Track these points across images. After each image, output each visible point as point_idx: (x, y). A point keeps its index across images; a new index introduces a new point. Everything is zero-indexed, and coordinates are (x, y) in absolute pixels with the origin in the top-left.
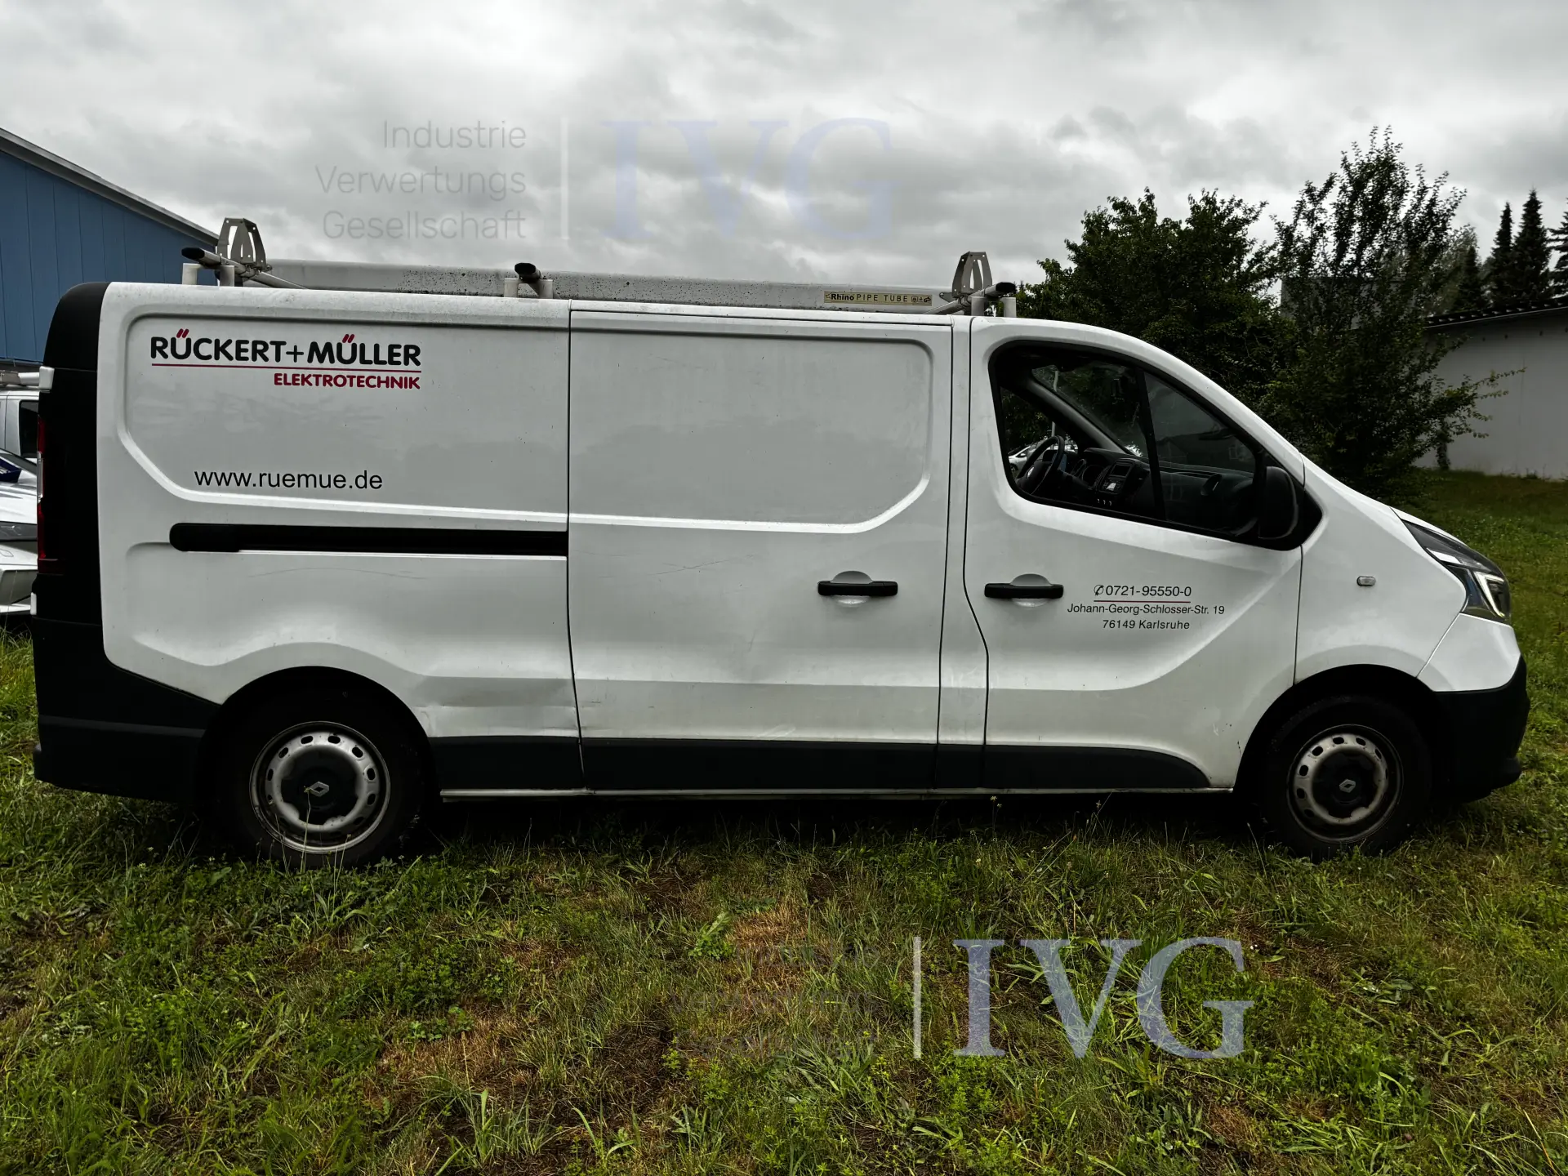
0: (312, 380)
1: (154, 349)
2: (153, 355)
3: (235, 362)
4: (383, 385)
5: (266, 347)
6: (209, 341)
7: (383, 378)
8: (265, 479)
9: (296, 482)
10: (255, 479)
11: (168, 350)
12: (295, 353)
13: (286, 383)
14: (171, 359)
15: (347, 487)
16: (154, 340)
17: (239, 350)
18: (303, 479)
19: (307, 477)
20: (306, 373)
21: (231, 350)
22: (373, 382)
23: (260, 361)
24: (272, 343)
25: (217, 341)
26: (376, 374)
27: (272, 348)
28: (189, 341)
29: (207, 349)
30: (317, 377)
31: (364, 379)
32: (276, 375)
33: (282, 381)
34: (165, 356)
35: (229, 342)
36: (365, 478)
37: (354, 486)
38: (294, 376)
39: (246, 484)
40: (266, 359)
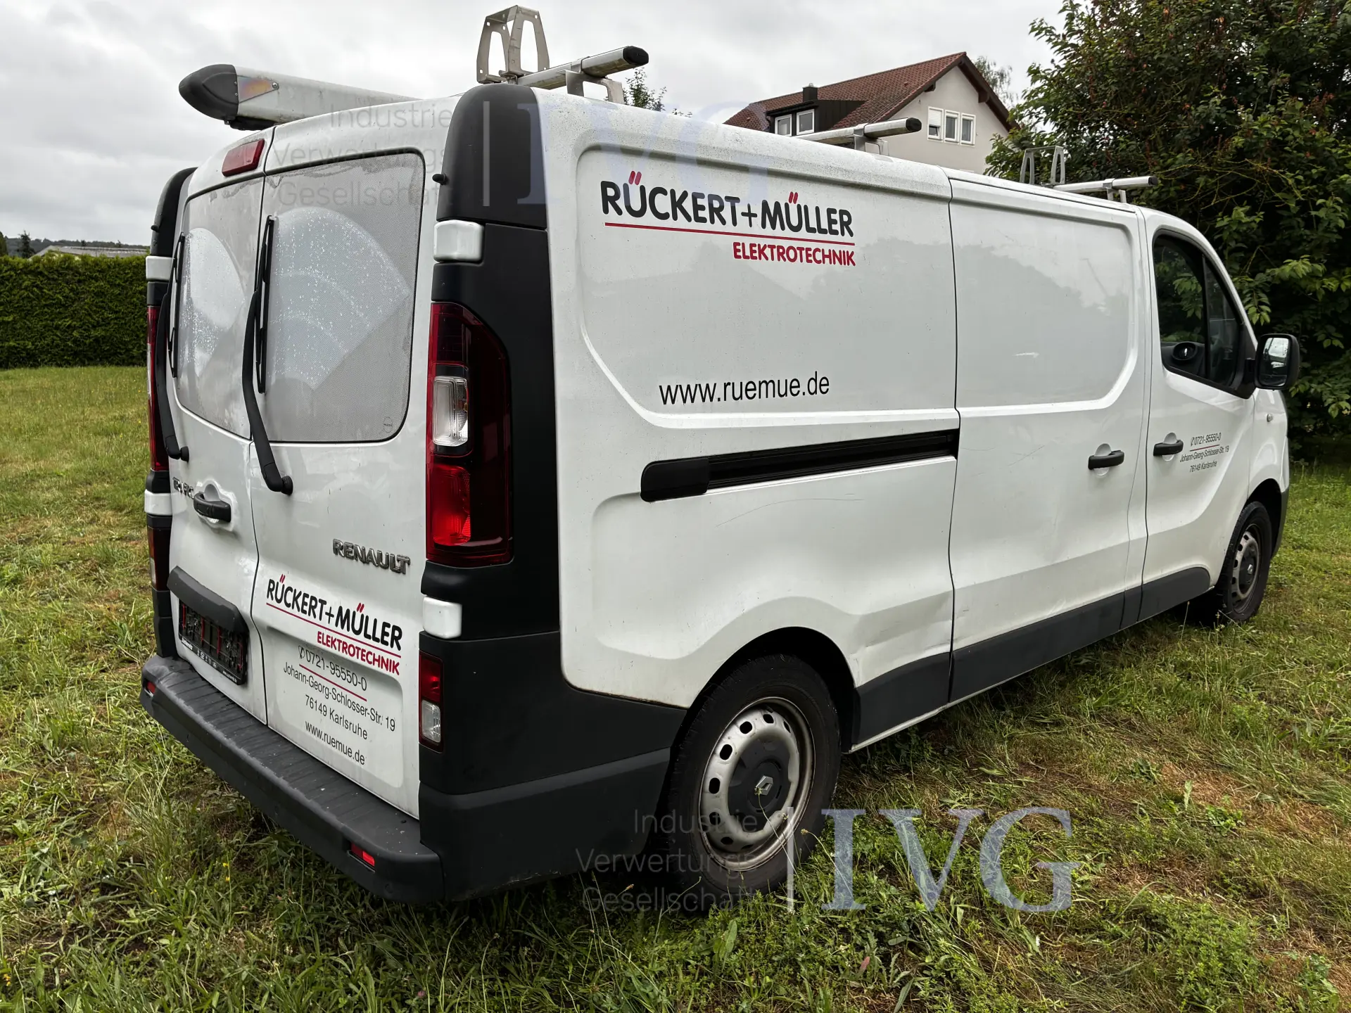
0: (768, 251)
1: (606, 199)
2: (606, 211)
3: (694, 225)
4: (827, 260)
5: (722, 208)
6: (664, 192)
7: (827, 253)
8: (729, 388)
9: (757, 392)
10: (719, 392)
11: (621, 203)
12: (750, 215)
13: (746, 257)
14: (627, 218)
15: (801, 393)
16: (605, 185)
17: (697, 208)
18: (764, 385)
19: (767, 384)
20: (762, 242)
21: (688, 205)
22: (819, 256)
23: (718, 225)
24: (728, 198)
25: (673, 192)
26: (820, 246)
27: (727, 205)
28: (643, 189)
29: (663, 204)
30: (772, 247)
31: (811, 252)
32: (736, 244)
33: (740, 254)
34: (619, 212)
35: (685, 195)
36: (816, 381)
37: (807, 393)
38: (752, 245)
39: (711, 399)
40: (723, 222)
